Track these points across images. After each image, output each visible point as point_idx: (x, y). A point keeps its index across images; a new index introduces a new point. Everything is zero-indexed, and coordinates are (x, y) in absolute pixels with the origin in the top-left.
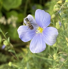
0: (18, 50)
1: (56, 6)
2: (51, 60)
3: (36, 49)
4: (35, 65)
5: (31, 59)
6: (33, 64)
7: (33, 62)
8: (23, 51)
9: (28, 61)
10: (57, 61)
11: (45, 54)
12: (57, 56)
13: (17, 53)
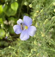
0: (15, 39)
1: (35, 14)
2: (33, 44)
3: (23, 38)
4: (24, 47)
5: (22, 44)
6: (23, 47)
7: (23, 46)
8: (17, 40)
9: (20, 45)
10: (36, 45)
11: (30, 42)
12: (36, 43)
13: (14, 41)
